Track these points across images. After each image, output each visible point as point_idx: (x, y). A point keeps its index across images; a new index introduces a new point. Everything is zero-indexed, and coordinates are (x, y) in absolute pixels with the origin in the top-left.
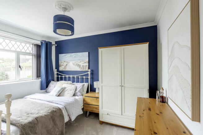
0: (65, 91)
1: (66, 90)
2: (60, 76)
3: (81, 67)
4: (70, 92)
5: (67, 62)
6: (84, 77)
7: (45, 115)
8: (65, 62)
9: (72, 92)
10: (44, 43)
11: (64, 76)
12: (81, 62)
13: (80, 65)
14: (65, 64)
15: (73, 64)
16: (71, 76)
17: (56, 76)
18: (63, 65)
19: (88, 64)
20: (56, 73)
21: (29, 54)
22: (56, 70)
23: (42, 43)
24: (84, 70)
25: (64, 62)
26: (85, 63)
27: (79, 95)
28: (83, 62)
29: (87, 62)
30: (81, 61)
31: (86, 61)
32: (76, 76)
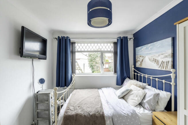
0: (130, 95)
1: (132, 94)
2: (136, 74)
3: (160, 64)
4: (135, 98)
5: (143, 57)
6: (164, 81)
7: (85, 116)
8: (141, 56)
9: (138, 100)
10: (119, 39)
11: (140, 74)
12: (159, 56)
13: (158, 61)
14: (141, 58)
15: (150, 60)
16: (146, 76)
17: (133, 73)
18: (139, 61)
19: (170, 59)
20: (133, 70)
21: (110, 52)
22: (133, 66)
23: (118, 40)
24: (164, 69)
25: (139, 57)
26: (166, 57)
27: (146, 108)
28: (163, 56)
29: (169, 55)
30: (159, 54)
31: (167, 55)
32: (153, 77)
